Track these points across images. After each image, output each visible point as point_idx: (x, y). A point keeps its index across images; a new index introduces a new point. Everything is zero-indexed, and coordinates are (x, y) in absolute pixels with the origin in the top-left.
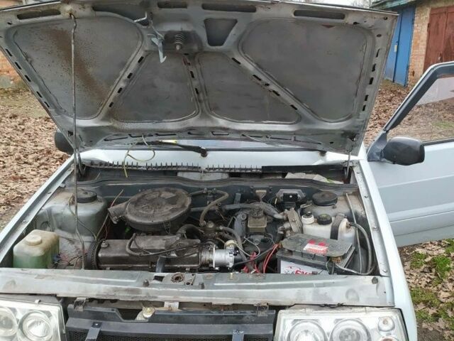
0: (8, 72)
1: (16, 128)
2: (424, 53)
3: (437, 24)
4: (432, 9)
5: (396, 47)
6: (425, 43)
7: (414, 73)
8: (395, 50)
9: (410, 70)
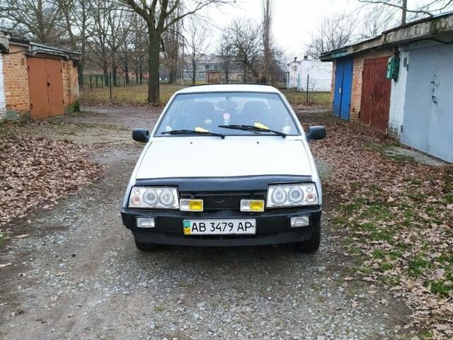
0: (15, 106)
1: (45, 147)
2: (360, 94)
3: (369, 71)
4: (365, 60)
5: (340, 89)
6: (361, 86)
7: (354, 109)
8: (340, 92)
9: (352, 108)
